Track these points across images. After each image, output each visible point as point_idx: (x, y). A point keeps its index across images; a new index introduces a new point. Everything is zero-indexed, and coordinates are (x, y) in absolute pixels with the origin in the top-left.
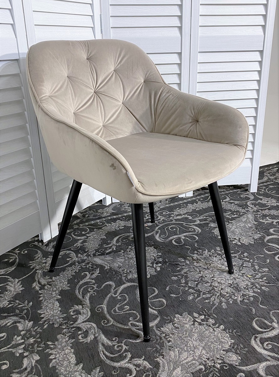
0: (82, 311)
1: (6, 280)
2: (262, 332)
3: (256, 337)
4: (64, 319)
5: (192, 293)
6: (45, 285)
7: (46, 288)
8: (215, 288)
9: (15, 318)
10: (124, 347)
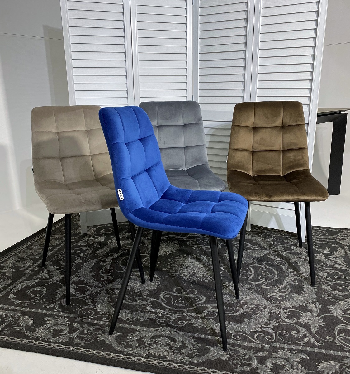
0: (113, 255)
1: (102, 235)
2: (173, 292)
3: (167, 292)
4: (104, 255)
5: (168, 268)
6: (113, 242)
7: (112, 243)
8: (182, 271)
9: (89, 248)
10: (112, 271)
